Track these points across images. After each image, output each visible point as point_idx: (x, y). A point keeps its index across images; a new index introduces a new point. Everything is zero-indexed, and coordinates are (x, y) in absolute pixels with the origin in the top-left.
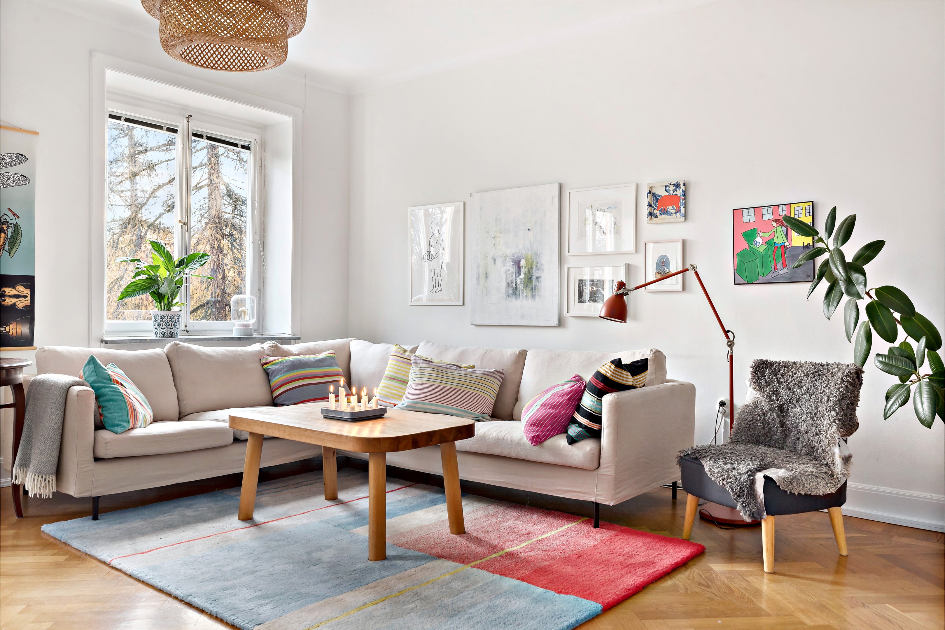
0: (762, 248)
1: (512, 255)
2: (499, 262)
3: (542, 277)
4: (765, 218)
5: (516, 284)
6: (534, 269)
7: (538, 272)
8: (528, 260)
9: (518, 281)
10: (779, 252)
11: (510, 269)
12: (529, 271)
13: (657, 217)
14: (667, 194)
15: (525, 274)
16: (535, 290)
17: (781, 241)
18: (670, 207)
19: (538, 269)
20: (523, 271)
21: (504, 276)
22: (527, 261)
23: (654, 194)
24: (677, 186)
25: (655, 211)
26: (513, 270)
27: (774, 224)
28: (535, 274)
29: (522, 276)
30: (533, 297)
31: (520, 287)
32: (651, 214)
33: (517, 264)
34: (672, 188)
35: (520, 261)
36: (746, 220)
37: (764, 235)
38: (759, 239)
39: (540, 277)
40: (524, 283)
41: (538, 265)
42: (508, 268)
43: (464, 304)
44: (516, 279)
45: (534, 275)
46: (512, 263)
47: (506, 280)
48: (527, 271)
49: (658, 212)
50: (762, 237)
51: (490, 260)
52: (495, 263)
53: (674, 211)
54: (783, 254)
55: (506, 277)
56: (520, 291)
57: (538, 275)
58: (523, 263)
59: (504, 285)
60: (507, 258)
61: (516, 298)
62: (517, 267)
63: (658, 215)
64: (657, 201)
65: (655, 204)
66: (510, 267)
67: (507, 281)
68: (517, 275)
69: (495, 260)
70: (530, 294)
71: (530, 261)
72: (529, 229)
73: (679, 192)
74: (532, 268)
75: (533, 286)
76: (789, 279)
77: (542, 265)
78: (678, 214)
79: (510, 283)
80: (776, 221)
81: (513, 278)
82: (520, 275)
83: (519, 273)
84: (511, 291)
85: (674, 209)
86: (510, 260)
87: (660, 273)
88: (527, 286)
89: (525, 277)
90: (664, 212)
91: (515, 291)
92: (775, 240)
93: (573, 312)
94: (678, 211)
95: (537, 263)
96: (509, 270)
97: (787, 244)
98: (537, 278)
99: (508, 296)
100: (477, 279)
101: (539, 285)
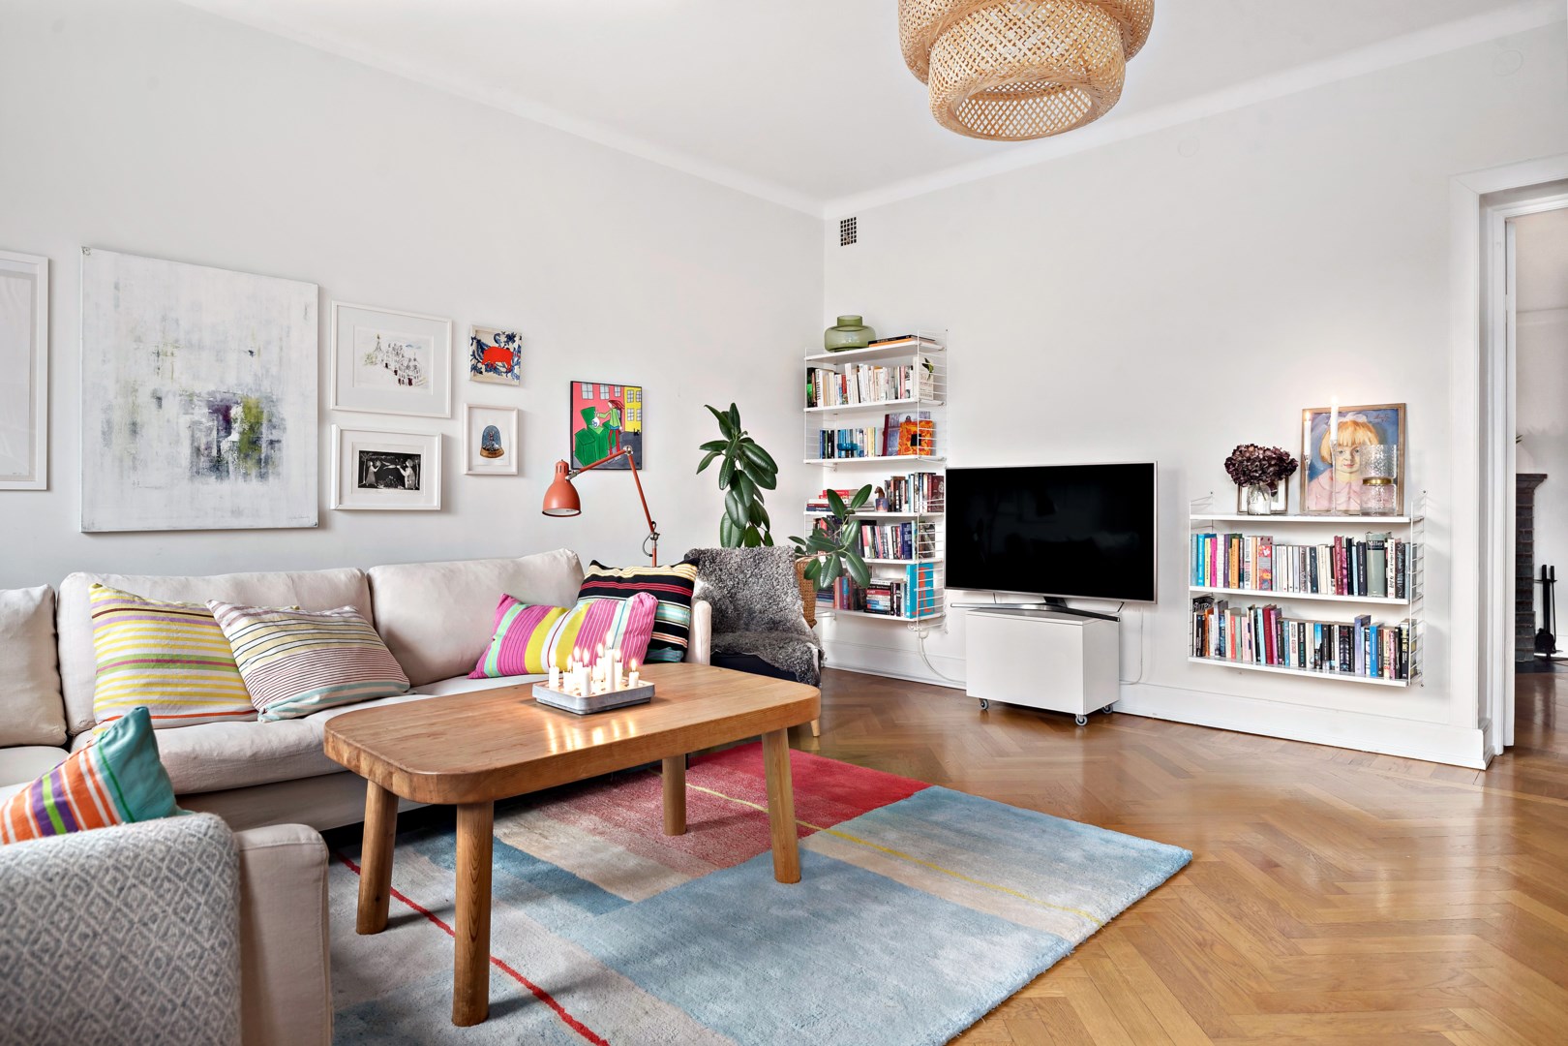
0: (599, 431)
1: (209, 393)
2: (172, 405)
3: (283, 442)
4: (602, 397)
5: (219, 451)
6: (264, 425)
7: (274, 431)
8: (250, 409)
9: (225, 445)
10: (614, 436)
11: (204, 420)
12: (251, 428)
13: (481, 373)
14: (497, 345)
15: (242, 433)
16: (266, 463)
17: (615, 425)
18: (500, 364)
19: (274, 427)
20: (237, 427)
21: (185, 435)
22: (247, 409)
23: (479, 342)
24: (511, 338)
25: (480, 365)
26: (211, 424)
27: (610, 405)
28: (266, 435)
29: (235, 436)
30: (262, 476)
31: (230, 457)
32: (474, 368)
33: (223, 413)
34: (503, 339)
35: (228, 409)
36: (585, 396)
37: (603, 416)
38: (596, 420)
39: (278, 441)
40: (240, 450)
41: (274, 420)
42: (196, 418)
43: (49, 488)
44: (219, 442)
45: (264, 436)
46: (206, 411)
47: (193, 441)
48: (247, 427)
49: (484, 367)
50: (599, 418)
51: (144, 397)
52: (160, 406)
53: (504, 370)
54: (617, 438)
55: (193, 436)
56: (230, 465)
57: (274, 437)
58: (236, 412)
59: (186, 451)
60: (195, 399)
61: (220, 478)
62: (221, 418)
63: (483, 370)
64: (482, 352)
65: (479, 356)
66: (202, 414)
67: (196, 444)
68: (222, 433)
69: (159, 399)
70: (254, 472)
71: (254, 411)
72: (251, 352)
73: (512, 346)
74: (259, 423)
75: (263, 456)
76: (623, 465)
77: (283, 419)
78: (509, 374)
79: (203, 447)
80: (612, 402)
81: (210, 439)
82: (229, 433)
83: (228, 430)
84: (204, 462)
85: (504, 367)
86: (203, 404)
87: (488, 450)
88: (247, 456)
89: (241, 441)
90: (491, 368)
91: (218, 465)
92: (611, 423)
93: (348, 504)
94: (510, 370)
95: (271, 415)
96: (201, 423)
97: (621, 428)
98: (272, 442)
99: (198, 473)
100: (104, 433)
101: (275, 454)
